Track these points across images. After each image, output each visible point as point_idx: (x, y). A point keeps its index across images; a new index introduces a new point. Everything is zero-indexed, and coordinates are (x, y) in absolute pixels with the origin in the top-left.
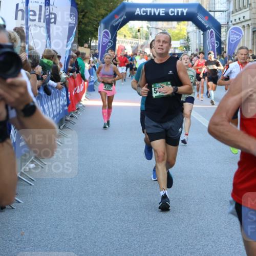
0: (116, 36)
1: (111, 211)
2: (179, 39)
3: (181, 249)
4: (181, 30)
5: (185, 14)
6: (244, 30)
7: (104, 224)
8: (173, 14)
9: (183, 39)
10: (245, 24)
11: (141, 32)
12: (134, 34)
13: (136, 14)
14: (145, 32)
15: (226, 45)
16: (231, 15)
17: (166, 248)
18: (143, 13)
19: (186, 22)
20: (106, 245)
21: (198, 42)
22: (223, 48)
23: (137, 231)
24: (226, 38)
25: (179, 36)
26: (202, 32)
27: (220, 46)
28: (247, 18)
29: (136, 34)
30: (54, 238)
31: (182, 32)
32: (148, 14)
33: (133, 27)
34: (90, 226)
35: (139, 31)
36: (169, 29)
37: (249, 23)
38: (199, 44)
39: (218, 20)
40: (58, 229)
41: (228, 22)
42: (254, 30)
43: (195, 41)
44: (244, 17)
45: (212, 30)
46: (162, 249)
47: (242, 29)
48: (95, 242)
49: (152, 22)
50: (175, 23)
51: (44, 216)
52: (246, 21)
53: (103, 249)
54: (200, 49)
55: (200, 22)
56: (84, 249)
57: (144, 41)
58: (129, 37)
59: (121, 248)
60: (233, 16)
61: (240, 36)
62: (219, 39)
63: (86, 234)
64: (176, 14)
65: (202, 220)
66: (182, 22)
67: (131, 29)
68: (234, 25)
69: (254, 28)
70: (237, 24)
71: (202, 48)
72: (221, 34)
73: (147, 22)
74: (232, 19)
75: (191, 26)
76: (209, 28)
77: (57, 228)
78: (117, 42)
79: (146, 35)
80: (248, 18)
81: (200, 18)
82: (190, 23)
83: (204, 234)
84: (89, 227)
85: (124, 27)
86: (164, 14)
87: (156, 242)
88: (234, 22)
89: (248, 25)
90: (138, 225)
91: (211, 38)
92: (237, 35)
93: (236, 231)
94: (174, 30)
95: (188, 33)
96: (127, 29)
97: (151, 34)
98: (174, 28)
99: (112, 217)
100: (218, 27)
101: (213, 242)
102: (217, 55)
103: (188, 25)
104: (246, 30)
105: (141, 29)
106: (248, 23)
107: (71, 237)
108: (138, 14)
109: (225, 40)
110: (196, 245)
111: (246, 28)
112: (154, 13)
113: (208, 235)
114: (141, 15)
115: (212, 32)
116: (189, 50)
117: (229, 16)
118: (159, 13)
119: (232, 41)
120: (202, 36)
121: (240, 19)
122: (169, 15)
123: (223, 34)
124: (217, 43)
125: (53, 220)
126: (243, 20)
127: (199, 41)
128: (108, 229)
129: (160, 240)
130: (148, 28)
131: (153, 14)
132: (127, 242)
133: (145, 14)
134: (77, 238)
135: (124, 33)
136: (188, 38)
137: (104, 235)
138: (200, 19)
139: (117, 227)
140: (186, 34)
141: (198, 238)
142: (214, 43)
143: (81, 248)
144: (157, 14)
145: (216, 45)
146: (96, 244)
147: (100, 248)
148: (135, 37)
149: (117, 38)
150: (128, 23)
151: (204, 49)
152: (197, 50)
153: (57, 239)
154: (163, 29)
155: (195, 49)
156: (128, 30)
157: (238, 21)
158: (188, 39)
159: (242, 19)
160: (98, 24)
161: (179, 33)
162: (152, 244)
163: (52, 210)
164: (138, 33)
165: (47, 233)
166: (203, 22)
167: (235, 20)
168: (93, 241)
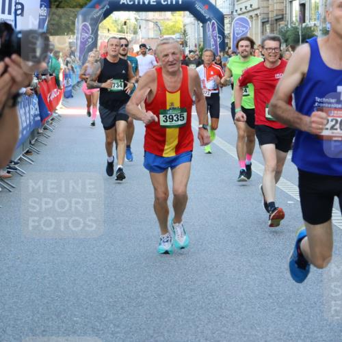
0: (97, 30)
1: (95, 242)
2: (174, 33)
3: (179, 285)
4: (176, 22)
5: (180, 3)
6: (252, 21)
7: (86, 258)
8: (166, 3)
9: (178, 32)
10: (253, 14)
11: (128, 24)
12: (120, 28)
13: (121, 3)
14: (133, 25)
15: (230, 39)
16: (236, 3)
17: (161, 285)
18: (130, 2)
19: (182, 12)
20: (89, 282)
21: (196, 37)
22: (227, 43)
23: (125, 265)
24: (230, 31)
25: (173, 29)
26: (201, 25)
27: (223, 40)
28: (255, 6)
29: (122, 28)
30: (25, 275)
31: (178, 25)
32: (136, 3)
33: (119, 19)
34: (69, 260)
35: (125, 23)
36: (162, 21)
37: (258, 12)
38: (199, 39)
39: (221, 10)
40: (29, 265)
41: (232, 12)
42: (265, 20)
43: (193, 35)
44: (251, 5)
45: (213, 21)
46: (156, 286)
47: (249, 20)
48: (75, 280)
49: (141, 13)
50: (168, 14)
51: (12, 249)
52: (253, 10)
53: (85, 287)
54: (200, 45)
55: (199, 12)
56: (62, 288)
57: (132, 35)
58: (114, 31)
59: (106, 287)
60: (238, 5)
61: (247, 28)
62: (221, 32)
63: (65, 270)
64: (169, 3)
65: (204, 250)
66: (178, 12)
67: (116, 21)
68: (239, 15)
69: (263, 19)
70: (244, 13)
71: (202, 44)
72: (224, 26)
73: (134, 12)
74: (237, 8)
75: (188, 17)
76: (209, 20)
77: (28, 263)
78: (99, 38)
79: (134, 28)
80: (257, 7)
81: (199, 6)
82: (187, 13)
83: (206, 267)
84: (67, 262)
85: (107, 19)
86: (155, 3)
87: (149, 278)
88: (239, 12)
89: (257, 15)
90: (127, 258)
91: (213, 31)
92: (244, 27)
93: (244, 263)
94: (168, 22)
95: (184, 26)
96: (111, 21)
97: (140, 28)
98: (168, 19)
99: (95, 249)
100: (221, 18)
101: (217, 276)
102: (220, 52)
103: (184, 16)
104: (254, 22)
105: (128, 21)
106: (256, 12)
107: (45, 275)
108: (123, 3)
109: (229, 34)
110: (197, 280)
111: (254, 18)
112: (144, 2)
113: (211, 268)
114: (128, 4)
115: (213, 24)
116: (187, 46)
117: (234, 5)
118: (149, 2)
119: (238, 34)
120: (201, 29)
121: (246, 7)
122: (162, 4)
123: (227, 26)
124: (219, 37)
125: (24, 255)
126: (251, 9)
127: (199, 35)
128: (91, 263)
129: (154, 276)
130: (136, 20)
131: (141, 3)
132: (113, 279)
133: (132, 3)
134: (53, 276)
135: (108, 27)
136: (185, 31)
137: (86, 271)
138: (199, 9)
139: (101, 260)
140: (182, 27)
141: (199, 272)
142: (216, 36)
143: (58, 287)
144: (146, 3)
145: (218, 40)
146: (77, 282)
147: (82, 287)
148: (121, 31)
149: (99, 33)
150: (112, 15)
151: (204, 45)
152: (196, 46)
153: (29, 277)
154: (155, 21)
155: (194, 45)
156: (113, 23)
157: (244, 10)
158: (185, 33)
159: (249, 8)
160: (76, 16)
161: (174, 26)
162: (144, 280)
163: (23, 242)
164: (125, 27)
165: (17, 270)
166: (203, 12)
167: (241, 9)
168: (72, 279)
